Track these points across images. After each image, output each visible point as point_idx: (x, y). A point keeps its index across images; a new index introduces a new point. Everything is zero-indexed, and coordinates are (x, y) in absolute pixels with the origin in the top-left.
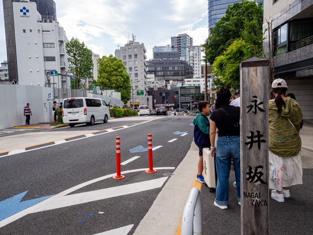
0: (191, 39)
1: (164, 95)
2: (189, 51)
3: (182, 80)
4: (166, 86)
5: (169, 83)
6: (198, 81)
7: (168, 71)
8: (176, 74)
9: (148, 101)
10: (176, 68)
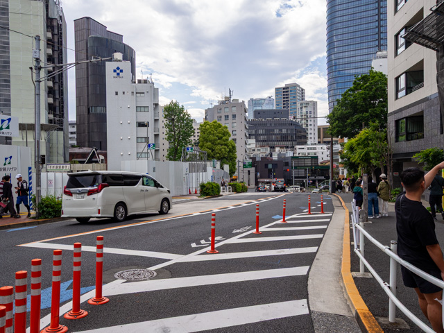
0: (302, 90)
1: (270, 166)
2: (301, 108)
3: (293, 148)
4: (271, 155)
5: (275, 151)
6: (315, 149)
7: (274, 134)
8: (284, 138)
9: (249, 174)
10: (284, 131)
